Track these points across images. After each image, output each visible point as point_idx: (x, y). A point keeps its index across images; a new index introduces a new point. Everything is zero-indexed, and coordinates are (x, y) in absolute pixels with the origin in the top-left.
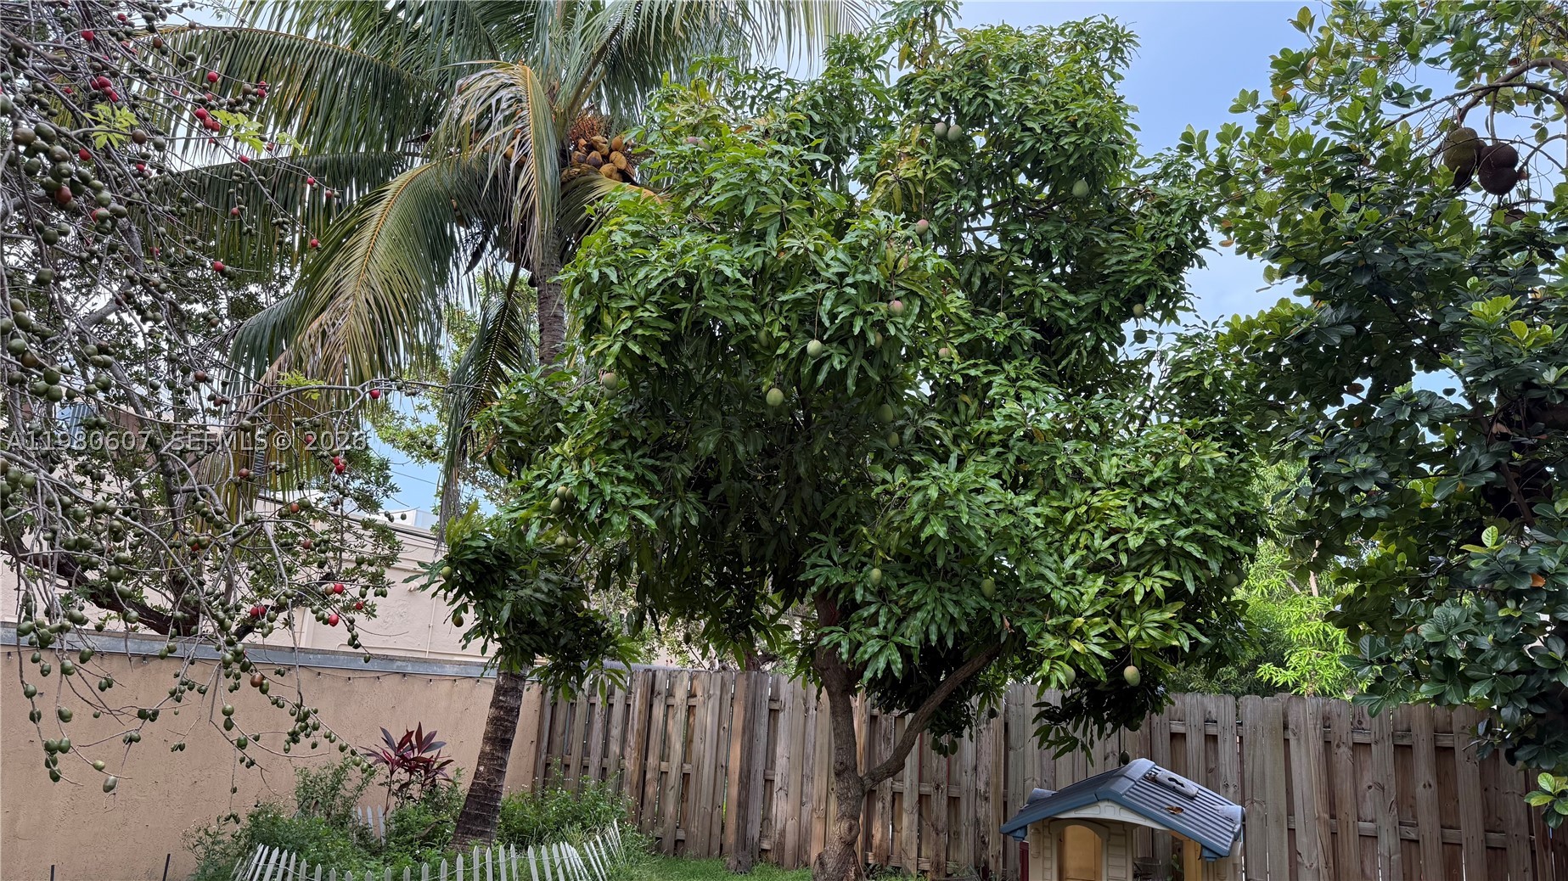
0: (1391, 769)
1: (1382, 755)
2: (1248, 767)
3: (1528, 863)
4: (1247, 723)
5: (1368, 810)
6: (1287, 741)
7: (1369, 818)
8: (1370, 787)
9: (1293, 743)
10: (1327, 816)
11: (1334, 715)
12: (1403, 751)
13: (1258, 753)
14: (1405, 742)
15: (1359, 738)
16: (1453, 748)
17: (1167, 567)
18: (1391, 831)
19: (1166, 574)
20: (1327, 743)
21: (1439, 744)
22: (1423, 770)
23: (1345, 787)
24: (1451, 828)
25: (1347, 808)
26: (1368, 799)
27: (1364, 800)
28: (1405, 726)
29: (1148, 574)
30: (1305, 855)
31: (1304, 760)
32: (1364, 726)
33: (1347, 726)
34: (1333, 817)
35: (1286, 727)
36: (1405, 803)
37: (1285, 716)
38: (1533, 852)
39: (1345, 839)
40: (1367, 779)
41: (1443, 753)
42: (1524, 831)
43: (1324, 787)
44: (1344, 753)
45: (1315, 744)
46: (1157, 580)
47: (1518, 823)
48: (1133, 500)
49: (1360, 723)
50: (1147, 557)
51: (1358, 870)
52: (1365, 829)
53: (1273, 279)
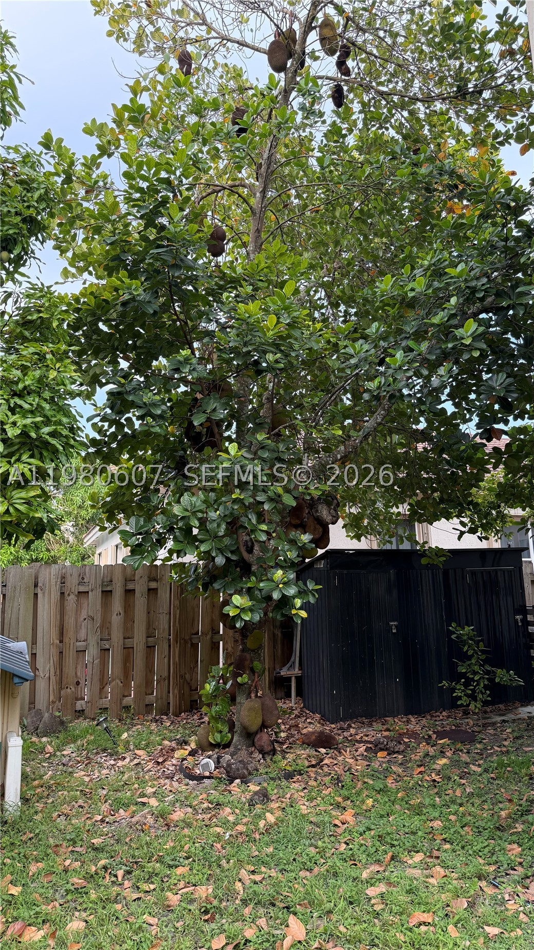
0: (99, 607)
1: (95, 597)
2: (7, 616)
3: (166, 653)
4: (9, 585)
5: (82, 634)
6: (36, 595)
7: (83, 639)
8: (85, 619)
9: (39, 595)
10: (58, 642)
11: (68, 576)
12: (107, 594)
13: (16, 604)
14: (109, 589)
15: (82, 589)
16: (134, 590)
17: (32, 456)
18: (95, 646)
19: (32, 460)
20: (62, 594)
21: (128, 588)
22: (117, 604)
23: (70, 621)
24: (129, 638)
25: (70, 635)
26: (83, 627)
27: (81, 628)
28: (109, 578)
29: (18, 460)
30: (41, 669)
31: (46, 606)
32: (85, 581)
33: (75, 580)
34: (61, 641)
35: (36, 585)
36: (105, 625)
37: (36, 578)
38: (170, 646)
39: (67, 655)
40: (84, 614)
41: (129, 593)
42: (166, 634)
43: (58, 623)
44: (71, 599)
45: (55, 595)
46: (25, 465)
47: (164, 630)
48: (7, 401)
49: (83, 579)
50: (16, 447)
51: (74, 674)
52: (80, 646)
53: (68, 278)
